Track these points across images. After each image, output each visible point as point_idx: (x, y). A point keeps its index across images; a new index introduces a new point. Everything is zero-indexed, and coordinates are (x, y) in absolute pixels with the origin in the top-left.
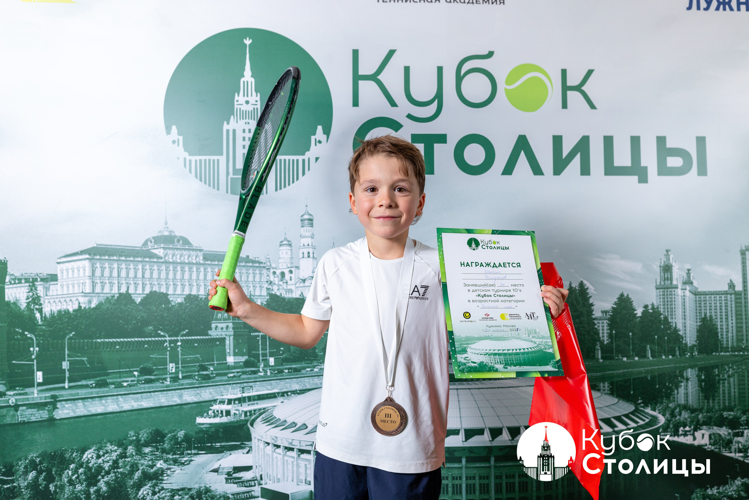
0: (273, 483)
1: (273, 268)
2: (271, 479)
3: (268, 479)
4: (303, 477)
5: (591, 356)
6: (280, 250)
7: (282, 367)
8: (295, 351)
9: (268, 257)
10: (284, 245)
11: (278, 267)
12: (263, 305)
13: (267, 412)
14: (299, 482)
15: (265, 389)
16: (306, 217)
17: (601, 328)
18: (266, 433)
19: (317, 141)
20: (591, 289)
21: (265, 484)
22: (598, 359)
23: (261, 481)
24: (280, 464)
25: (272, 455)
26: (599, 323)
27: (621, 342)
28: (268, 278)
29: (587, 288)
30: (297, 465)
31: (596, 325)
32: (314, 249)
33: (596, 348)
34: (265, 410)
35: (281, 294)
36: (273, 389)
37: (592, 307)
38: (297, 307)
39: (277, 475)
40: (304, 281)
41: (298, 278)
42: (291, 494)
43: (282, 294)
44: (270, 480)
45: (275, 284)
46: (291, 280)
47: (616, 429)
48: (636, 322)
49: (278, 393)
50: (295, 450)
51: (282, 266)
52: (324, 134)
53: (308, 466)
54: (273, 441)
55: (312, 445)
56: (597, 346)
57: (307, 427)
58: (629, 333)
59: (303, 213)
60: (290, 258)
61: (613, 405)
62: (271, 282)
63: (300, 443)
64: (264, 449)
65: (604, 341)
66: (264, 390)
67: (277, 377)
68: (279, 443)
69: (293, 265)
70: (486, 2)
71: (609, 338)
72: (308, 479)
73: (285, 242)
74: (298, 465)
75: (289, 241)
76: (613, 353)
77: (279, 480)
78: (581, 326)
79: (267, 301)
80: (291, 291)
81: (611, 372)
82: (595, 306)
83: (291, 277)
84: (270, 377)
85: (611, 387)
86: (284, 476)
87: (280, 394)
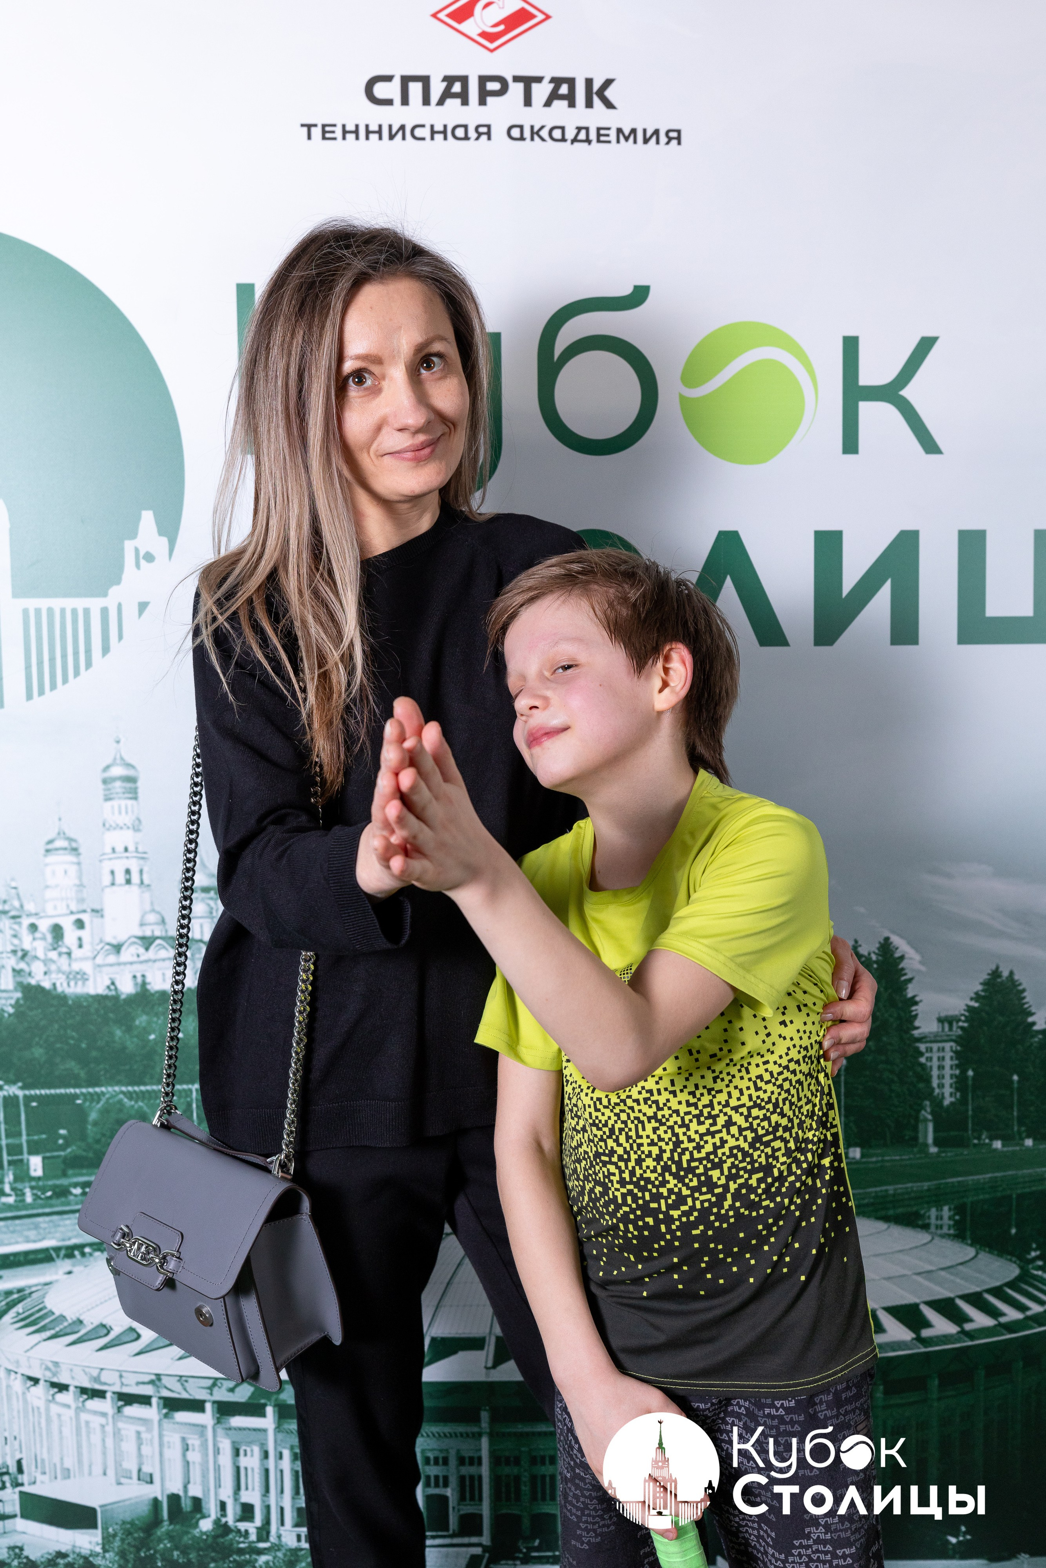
0: (51, 1481)
1: (29, 915)
2: (47, 1470)
3: (39, 1470)
4: (131, 1465)
5: (907, 1138)
6: (46, 865)
7: (64, 1182)
8: (98, 1136)
9: (14, 884)
10: (57, 849)
11: (44, 911)
12: (6, 1015)
13: (29, 1300)
14: (121, 1477)
15: (20, 1240)
16: (118, 771)
17: (935, 1063)
18: (28, 1354)
19: (142, 554)
20: (911, 959)
21: (30, 1484)
22: (926, 1145)
23: (20, 1477)
24: (68, 1431)
25: (48, 1410)
26: (930, 1050)
27: (987, 1099)
28: (16, 941)
29: (902, 958)
30: (114, 1434)
31: (921, 1054)
32: (141, 862)
33: (921, 1117)
34: (22, 1295)
35: (54, 985)
36: (43, 1239)
37: (914, 1008)
38: (99, 1020)
39: (62, 1459)
40: (117, 948)
41: (101, 941)
42: (101, 1506)
43: (58, 985)
44: (44, 1473)
45: (36, 958)
46: (80, 946)
47: (968, 1327)
48: (1032, 1044)
49: (57, 1249)
50: (109, 1395)
51: (55, 908)
52: (161, 533)
53: (144, 1436)
54: (48, 1375)
55: (152, 1382)
56: (923, 1112)
57: (139, 1336)
58: (1012, 1075)
59: (109, 761)
60: (75, 885)
61: (961, 1264)
62: (25, 954)
63: (121, 1376)
64: (24, 1393)
65: (943, 1097)
66: (17, 1243)
67: (51, 1206)
68: (63, 1379)
69: (84, 907)
70: (627, 139)
71: (957, 1089)
72: (146, 1469)
73: (60, 843)
74: (117, 1433)
75: (70, 840)
76: (966, 1130)
77: (67, 1474)
78: (883, 1058)
79: (16, 1006)
80: (82, 976)
81: (960, 1179)
82: (920, 1004)
83: (80, 939)
84: (33, 1208)
85: (957, 1217)
86: (80, 1461)
87: (63, 1253)
